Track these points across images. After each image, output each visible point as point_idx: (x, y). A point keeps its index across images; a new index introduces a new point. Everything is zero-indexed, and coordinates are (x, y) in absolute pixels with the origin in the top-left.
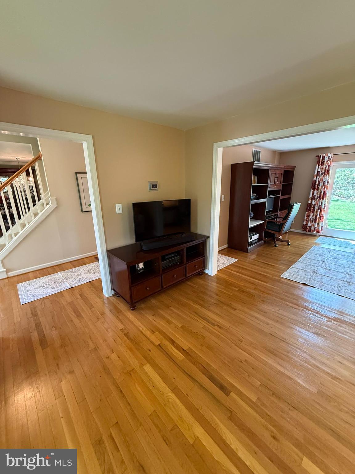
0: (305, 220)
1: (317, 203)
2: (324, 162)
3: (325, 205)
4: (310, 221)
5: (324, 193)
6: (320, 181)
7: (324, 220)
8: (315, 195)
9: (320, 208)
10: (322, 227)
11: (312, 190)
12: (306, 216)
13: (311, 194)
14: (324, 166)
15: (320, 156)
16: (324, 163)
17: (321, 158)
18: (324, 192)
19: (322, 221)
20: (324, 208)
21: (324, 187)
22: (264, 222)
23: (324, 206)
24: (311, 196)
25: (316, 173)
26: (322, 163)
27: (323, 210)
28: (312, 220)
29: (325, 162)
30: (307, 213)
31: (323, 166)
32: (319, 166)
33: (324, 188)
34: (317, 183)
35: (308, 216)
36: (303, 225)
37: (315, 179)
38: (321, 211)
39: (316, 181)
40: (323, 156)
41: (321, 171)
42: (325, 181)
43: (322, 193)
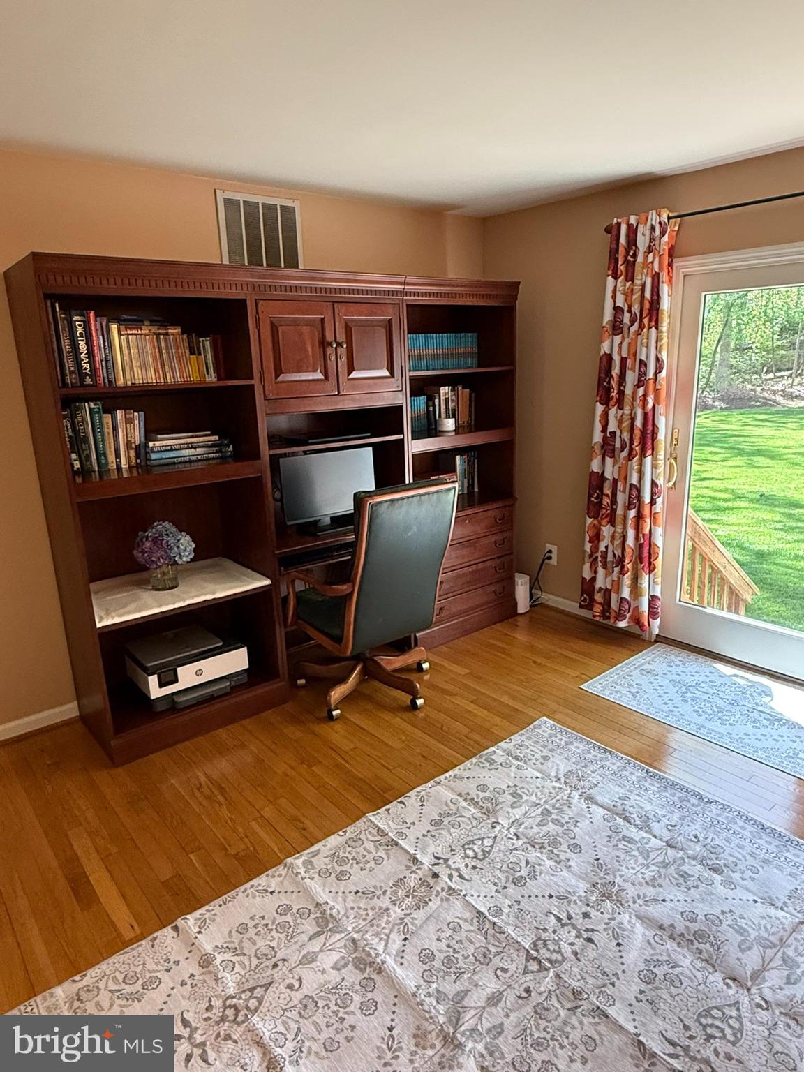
0: (587, 558)
1: (622, 477)
2: (635, 256)
3: (654, 484)
4: (605, 566)
5: (645, 424)
6: (626, 358)
7: (658, 563)
8: (614, 433)
9: (635, 498)
10: (653, 598)
11: (600, 408)
12: (587, 538)
13: (598, 427)
14: (638, 281)
15: (619, 225)
16: (634, 262)
17: (623, 240)
18: (645, 415)
19: (652, 568)
20: (653, 502)
21: (641, 391)
22: (268, 582)
23: (653, 494)
24: (598, 437)
25: (608, 315)
26: (626, 261)
27: (646, 511)
28: (610, 558)
29: (640, 259)
30: (589, 520)
31: (633, 281)
32: (616, 278)
33: (645, 396)
34: (616, 371)
35: (596, 538)
36: (584, 579)
37: (605, 347)
38: (639, 517)
39: (609, 358)
40: (629, 226)
41: (626, 308)
42: (644, 358)
43: (639, 423)
